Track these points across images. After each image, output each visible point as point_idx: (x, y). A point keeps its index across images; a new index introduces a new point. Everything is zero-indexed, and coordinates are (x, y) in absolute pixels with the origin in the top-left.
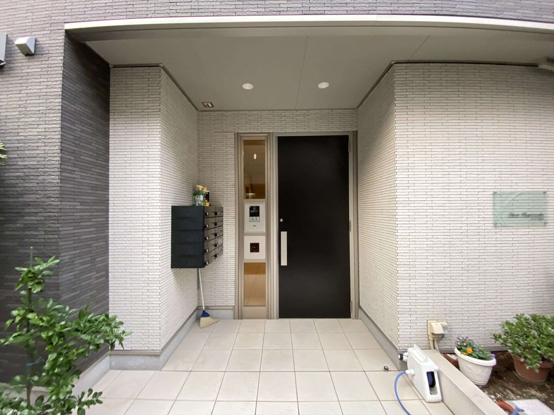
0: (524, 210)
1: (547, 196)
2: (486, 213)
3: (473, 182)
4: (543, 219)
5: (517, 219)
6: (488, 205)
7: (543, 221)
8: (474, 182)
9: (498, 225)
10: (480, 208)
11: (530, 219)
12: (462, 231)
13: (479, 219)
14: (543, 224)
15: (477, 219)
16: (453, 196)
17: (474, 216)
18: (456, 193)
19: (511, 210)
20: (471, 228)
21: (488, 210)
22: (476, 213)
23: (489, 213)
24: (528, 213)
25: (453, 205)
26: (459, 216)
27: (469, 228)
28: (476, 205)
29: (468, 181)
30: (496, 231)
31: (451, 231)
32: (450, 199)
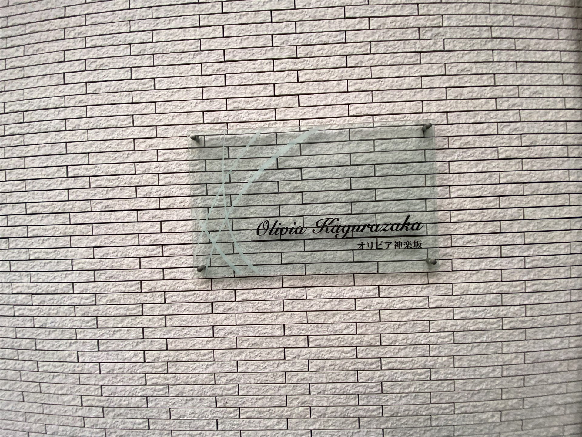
0: (330, 209)
1: (440, 143)
2: (166, 227)
3: (110, 98)
4: (418, 246)
5: (299, 246)
6: (175, 191)
7: (422, 254)
8: (117, 98)
9: (221, 272)
10: (143, 204)
11: (354, 244)
12: (76, 300)
13: (141, 252)
14: (421, 267)
15: (133, 252)
16: (37, 162)
17: (118, 240)
18: (47, 150)
19: (272, 212)
20: (111, 287)
21: (175, 214)
22: (128, 228)
23: (180, 226)
24: (344, 221)
25: (38, 196)
26: (62, 242)
27: (100, 287)
28: (128, 193)
29: (91, 100)
30: (211, 296)
31: (37, 299)
32: (29, 174)
